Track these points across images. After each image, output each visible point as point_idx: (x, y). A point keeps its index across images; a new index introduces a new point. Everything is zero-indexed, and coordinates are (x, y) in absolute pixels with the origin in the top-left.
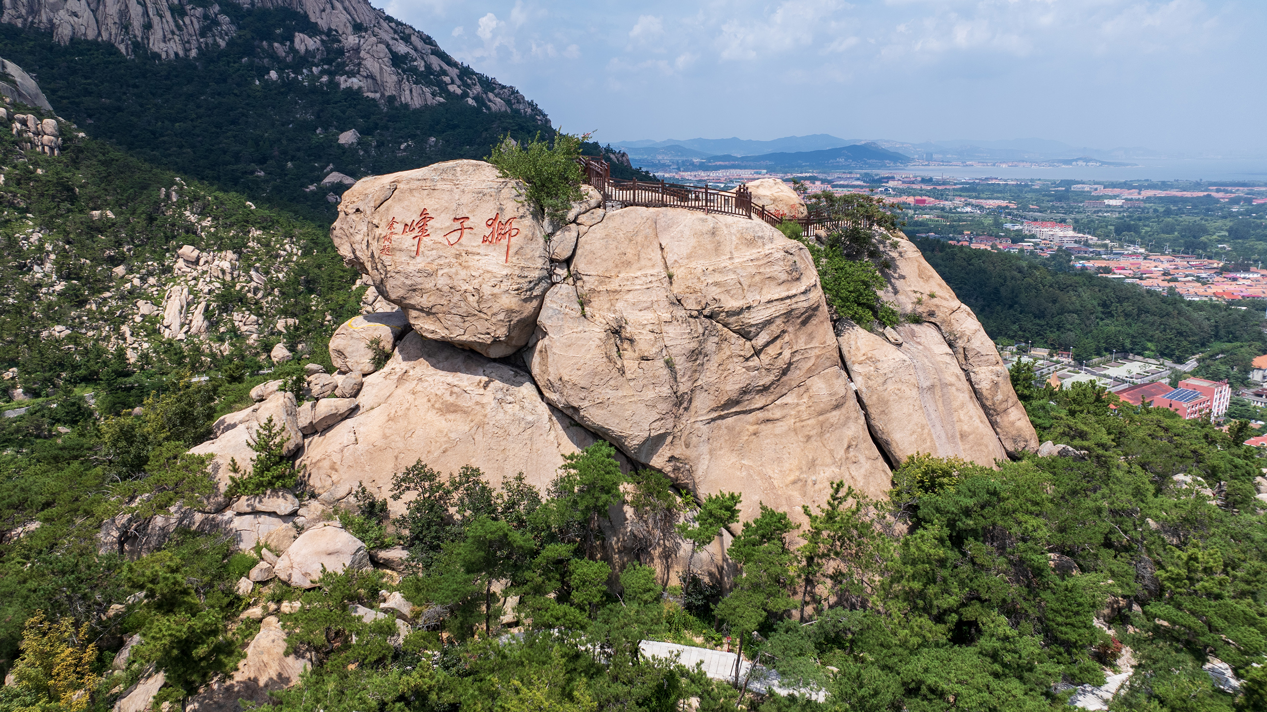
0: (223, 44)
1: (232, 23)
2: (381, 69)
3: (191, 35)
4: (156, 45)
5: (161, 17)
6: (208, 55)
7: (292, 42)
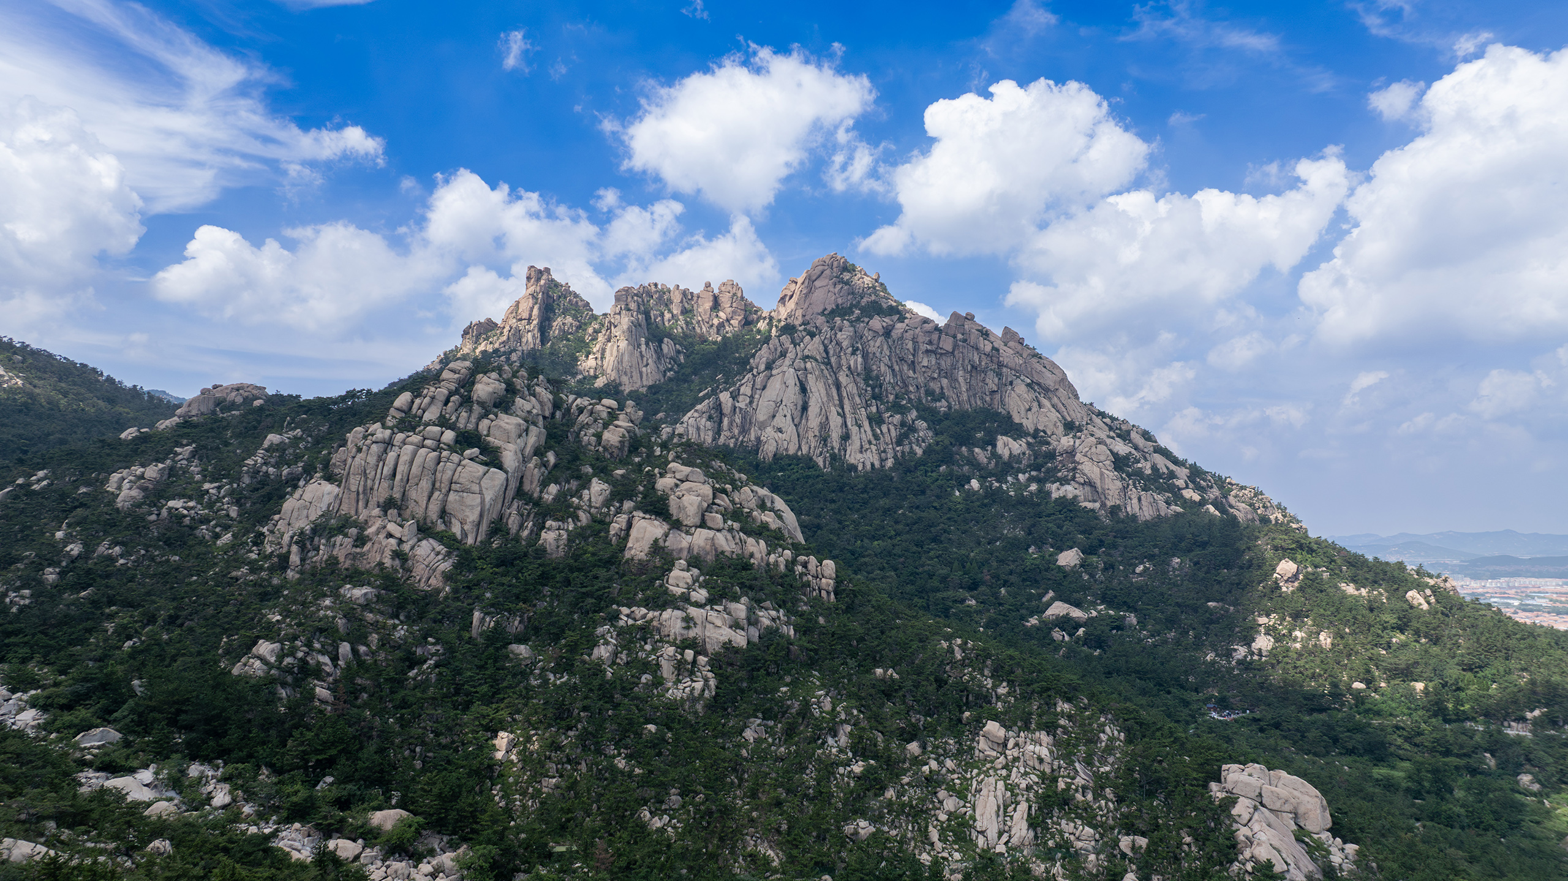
0: (919, 451)
1: (929, 428)
2: (1102, 474)
3: (887, 444)
4: (853, 456)
5: (860, 426)
6: (905, 465)
7: (994, 446)
